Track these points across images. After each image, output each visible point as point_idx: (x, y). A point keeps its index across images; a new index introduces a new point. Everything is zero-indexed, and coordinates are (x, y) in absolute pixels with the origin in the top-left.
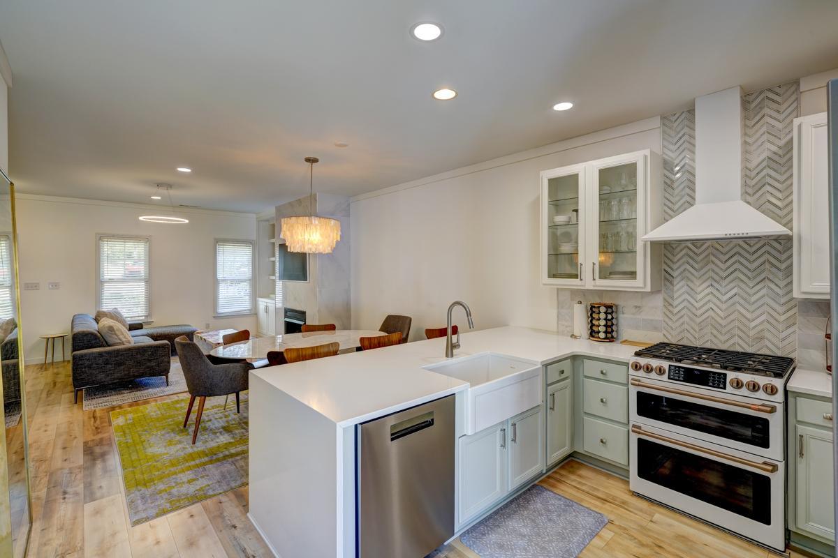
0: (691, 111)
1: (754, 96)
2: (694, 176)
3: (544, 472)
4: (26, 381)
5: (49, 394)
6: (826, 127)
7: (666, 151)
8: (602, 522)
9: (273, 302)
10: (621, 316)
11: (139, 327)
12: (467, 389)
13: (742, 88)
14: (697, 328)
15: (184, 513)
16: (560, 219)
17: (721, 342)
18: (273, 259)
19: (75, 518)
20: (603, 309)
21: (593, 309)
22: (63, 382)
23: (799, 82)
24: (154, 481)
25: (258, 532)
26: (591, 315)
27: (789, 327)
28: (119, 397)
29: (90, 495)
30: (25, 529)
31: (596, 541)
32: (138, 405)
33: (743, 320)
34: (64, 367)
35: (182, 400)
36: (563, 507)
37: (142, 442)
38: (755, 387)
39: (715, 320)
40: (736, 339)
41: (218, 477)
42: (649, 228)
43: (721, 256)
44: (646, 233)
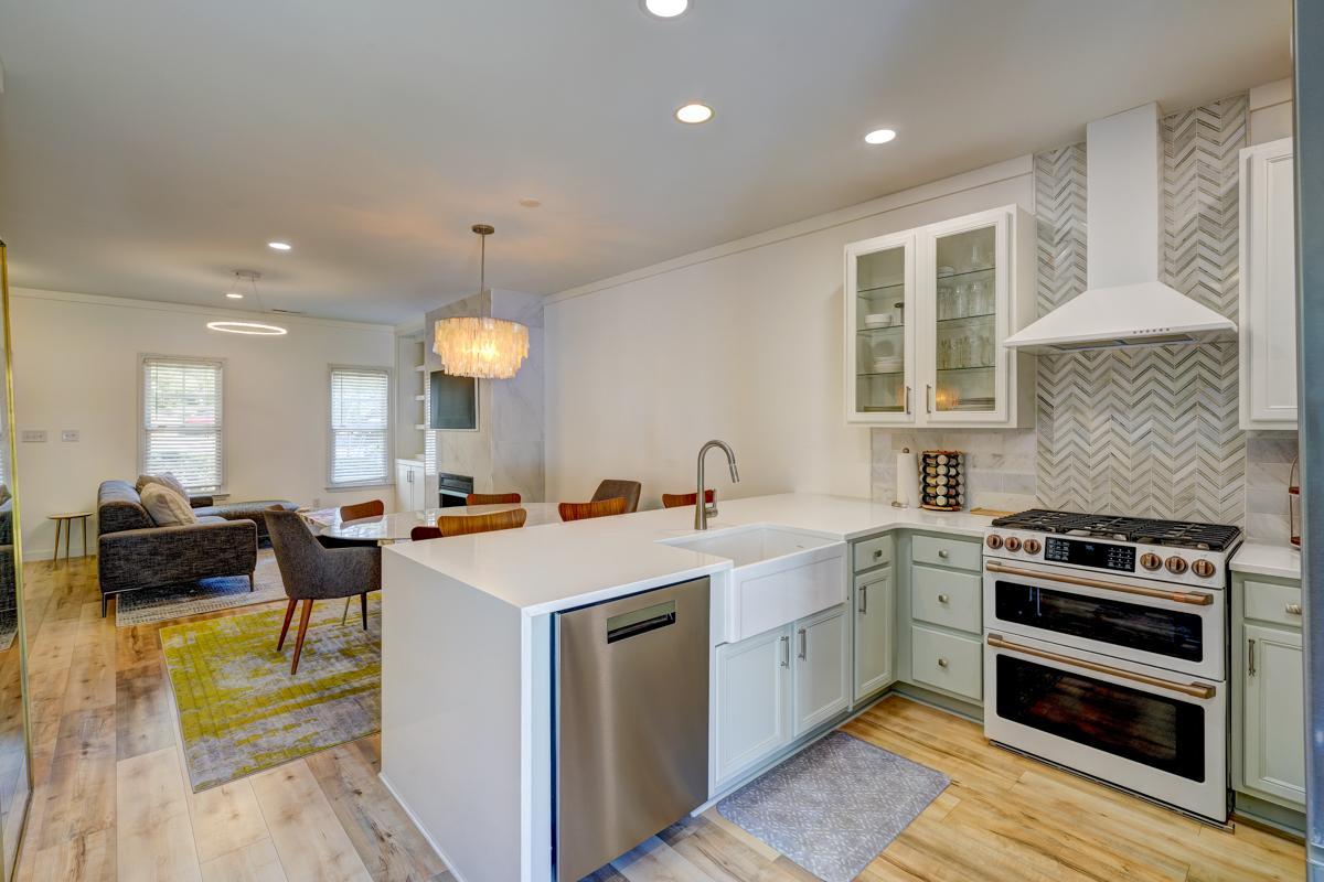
0: (1081, 146)
1: (1177, 120)
2: (1085, 247)
3: (850, 710)
4: (25, 585)
5: (60, 604)
6: (1291, 162)
7: (1041, 208)
8: (941, 783)
9: (421, 464)
10: (970, 471)
11: (208, 502)
12: (728, 570)
13: (1159, 105)
14: (1089, 486)
15: (278, 773)
16: (876, 319)
17: (1126, 505)
18: (422, 398)
19: (102, 782)
20: (942, 459)
21: (926, 460)
22: (84, 586)
23: (1248, 95)
24: (228, 727)
25: (395, 799)
26: (924, 469)
27: (1233, 479)
28: (174, 607)
29: (126, 747)
30: (21, 798)
31: (931, 811)
32: (204, 619)
33: (1162, 471)
34: (85, 564)
35: (275, 612)
36: (879, 761)
37: (211, 672)
38: (1179, 567)
39: (1118, 473)
40: (1151, 501)
41: (332, 722)
42: (1015, 327)
43: (1126, 371)
44: (1010, 335)
